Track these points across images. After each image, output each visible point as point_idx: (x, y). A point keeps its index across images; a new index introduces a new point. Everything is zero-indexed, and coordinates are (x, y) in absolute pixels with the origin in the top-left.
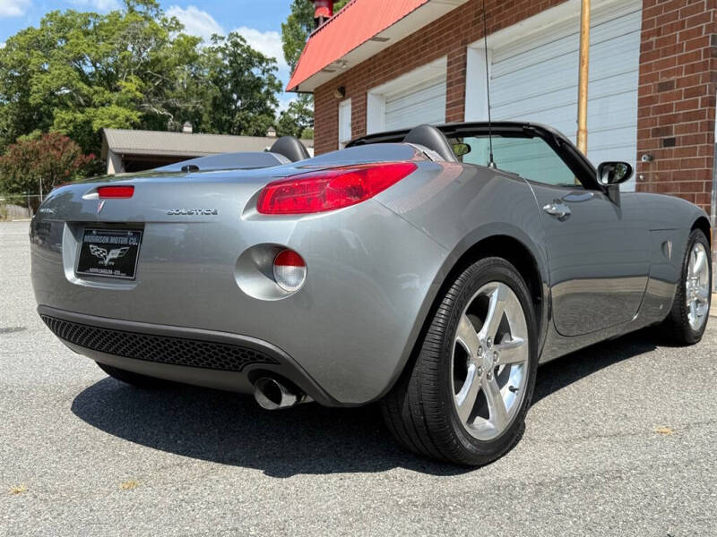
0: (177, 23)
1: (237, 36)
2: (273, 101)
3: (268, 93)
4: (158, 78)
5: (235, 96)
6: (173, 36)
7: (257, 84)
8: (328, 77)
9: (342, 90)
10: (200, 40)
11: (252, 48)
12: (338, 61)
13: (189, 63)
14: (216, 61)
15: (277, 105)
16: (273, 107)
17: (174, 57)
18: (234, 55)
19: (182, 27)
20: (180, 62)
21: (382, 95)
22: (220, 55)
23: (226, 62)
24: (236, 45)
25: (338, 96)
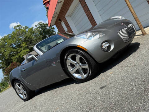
0: (27, 27)
1: (40, 23)
2: (54, 32)
3: (52, 31)
4: (29, 40)
5: (46, 35)
6: (27, 30)
7: (49, 30)
8: (55, 19)
10: (33, 28)
13: (33, 34)
17: (29, 34)
18: (41, 27)
19: (28, 27)
20: (31, 34)
22: (39, 29)
23: (41, 29)
24: (41, 25)
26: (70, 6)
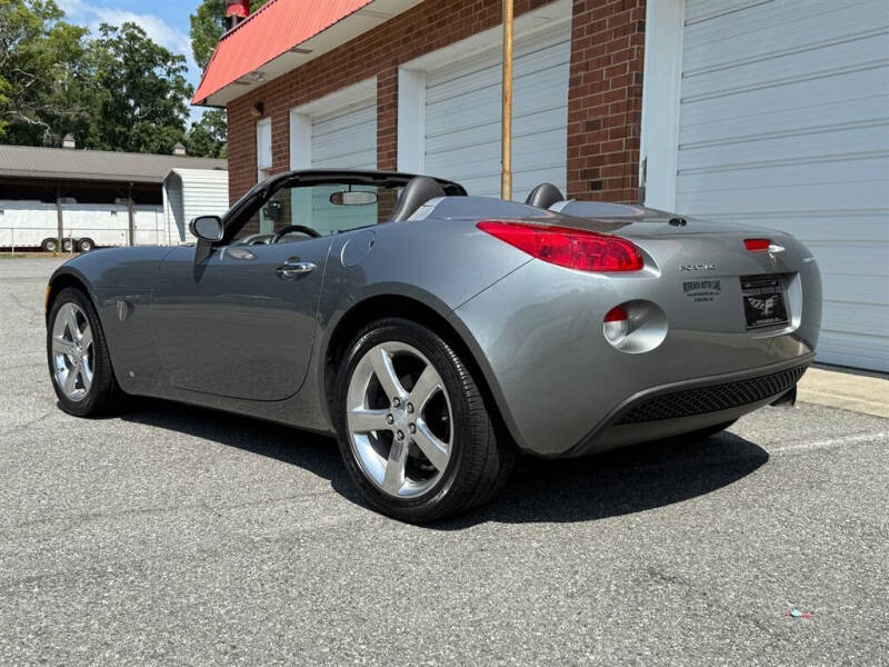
0: (55, 9)
1: (134, 26)
2: (182, 109)
3: (175, 98)
4: (29, 79)
5: (132, 102)
6: (50, 24)
7: (161, 88)
8: (242, 90)
9: (260, 107)
10: (85, 31)
11: (154, 42)
12: (254, 73)
13: (72, 60)
14: (107, 58)
15: (187, 115)
16: (181, 116)
17: (51, 52)
18: (130, 50)
19: (62, 14)
20: (59, 59)
21: (306, 115)
22: (111, 51)
23: (120, 59)
24: (132, 38)
25: (255, 113)
26: (335, 89)
